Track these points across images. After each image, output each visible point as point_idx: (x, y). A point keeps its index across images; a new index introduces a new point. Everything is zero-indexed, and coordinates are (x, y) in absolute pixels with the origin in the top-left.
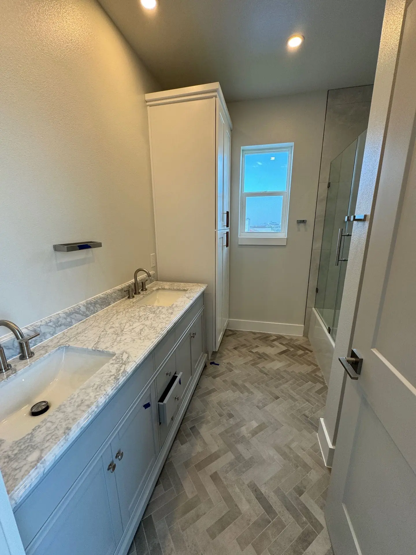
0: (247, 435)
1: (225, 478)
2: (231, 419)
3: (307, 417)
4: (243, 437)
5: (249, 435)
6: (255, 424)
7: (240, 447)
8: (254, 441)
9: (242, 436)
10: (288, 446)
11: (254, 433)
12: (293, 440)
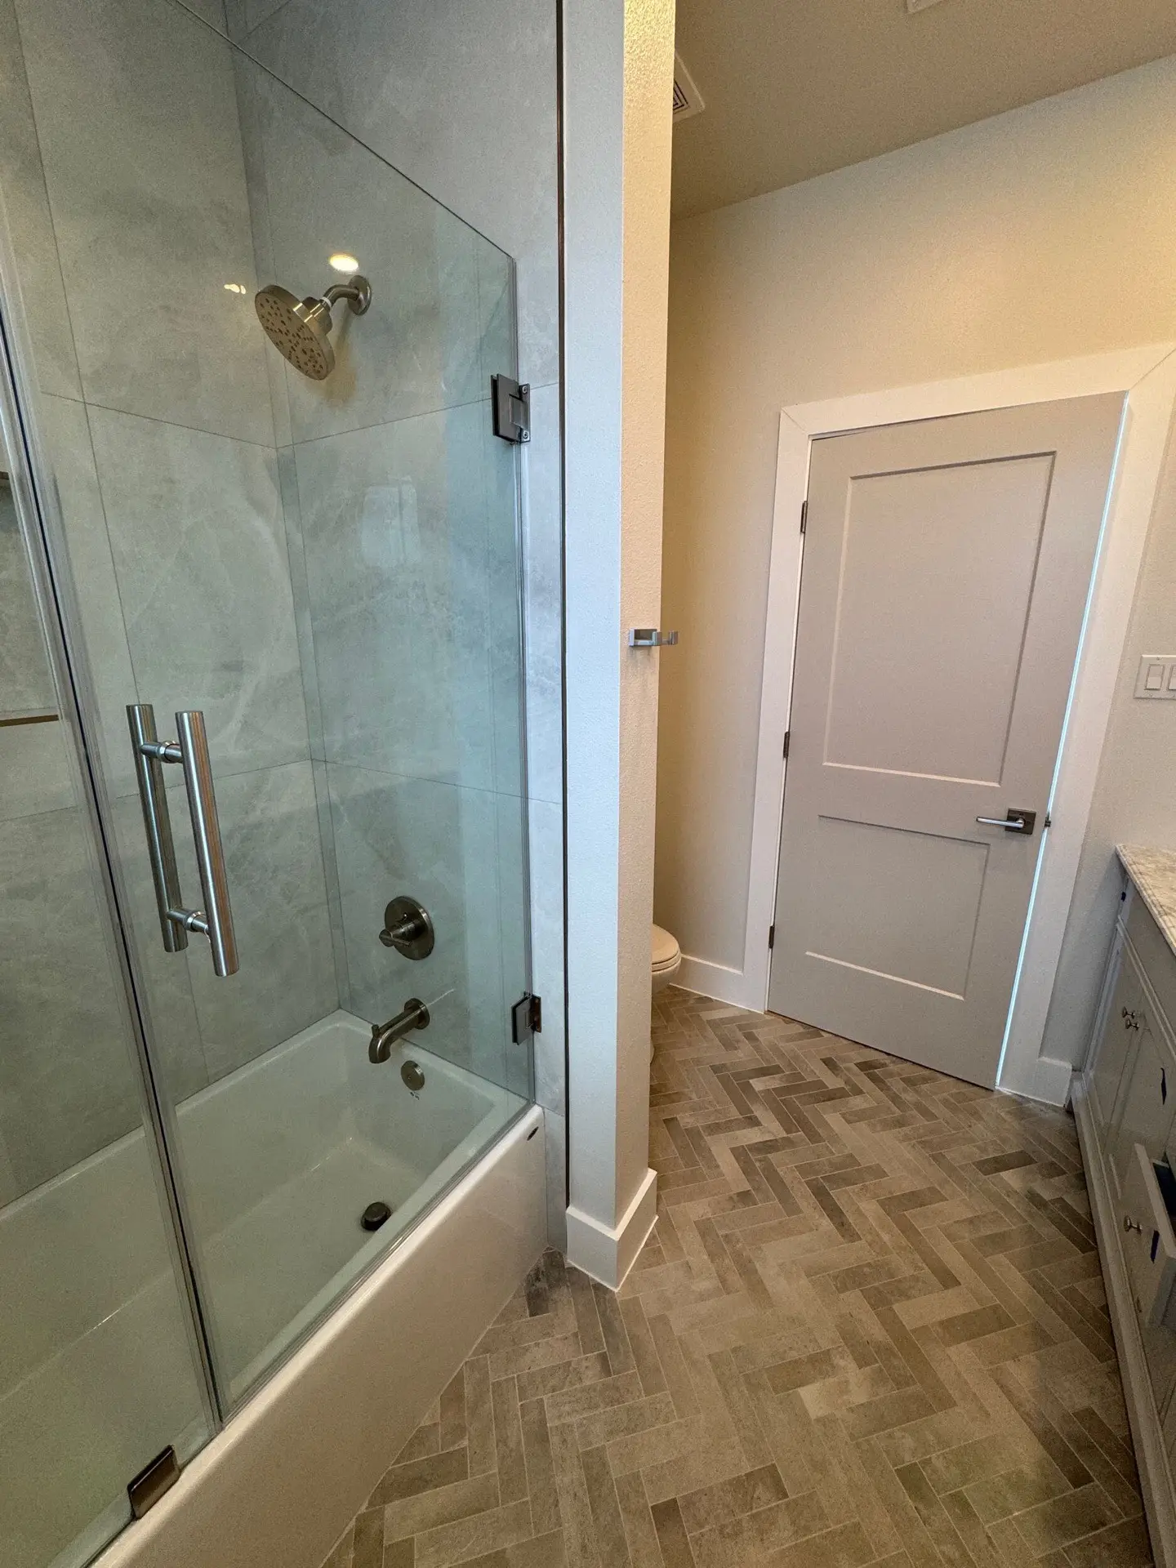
0: (846, 1364)
1: (917, 1267)
2: (909, 1459)
3: (603, 1358)
4: (862, 1362)
5: (842, 1363)
6: (812, 1397)
7: (875, 1330)
8: (827, 1338)
9: (867, 1364)
10: (725, 1285)
11: (820, 1363)
12: (702, 1297)
